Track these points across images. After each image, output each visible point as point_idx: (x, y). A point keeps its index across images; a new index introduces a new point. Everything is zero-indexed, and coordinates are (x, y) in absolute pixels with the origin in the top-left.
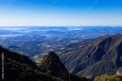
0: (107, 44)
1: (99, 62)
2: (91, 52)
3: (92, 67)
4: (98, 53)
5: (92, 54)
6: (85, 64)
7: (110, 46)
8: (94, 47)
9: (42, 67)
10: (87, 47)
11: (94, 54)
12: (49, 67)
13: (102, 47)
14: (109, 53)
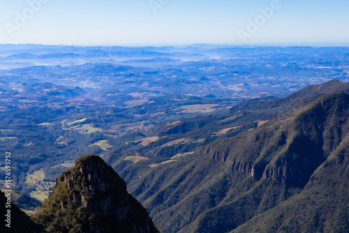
0: (331, 121)
1: (299, 196)
2: (269, 153)
3: (271, 215)
4: (295, 156)
5: (273, 163)
6: (244, 202)
7: (344, 128)
8: (277, 134)
9: (48, 219)
10: (251, 134)
11: (279, 163)
12: (79, 221)
13: (314, 134)
14: (341, 156)
